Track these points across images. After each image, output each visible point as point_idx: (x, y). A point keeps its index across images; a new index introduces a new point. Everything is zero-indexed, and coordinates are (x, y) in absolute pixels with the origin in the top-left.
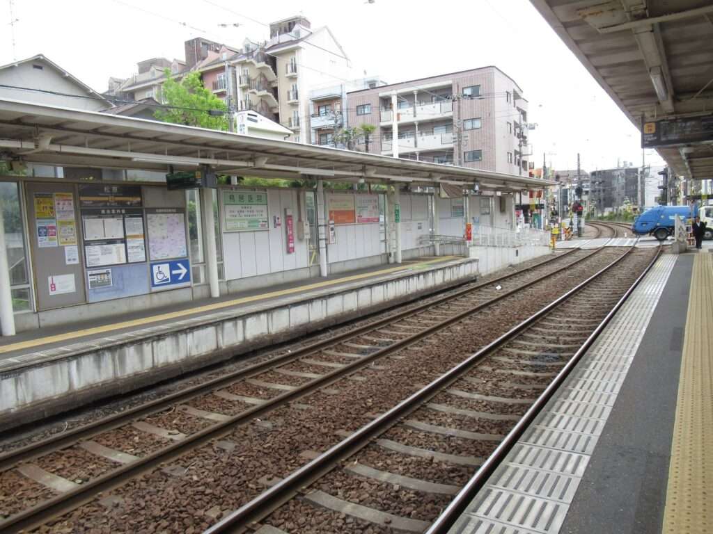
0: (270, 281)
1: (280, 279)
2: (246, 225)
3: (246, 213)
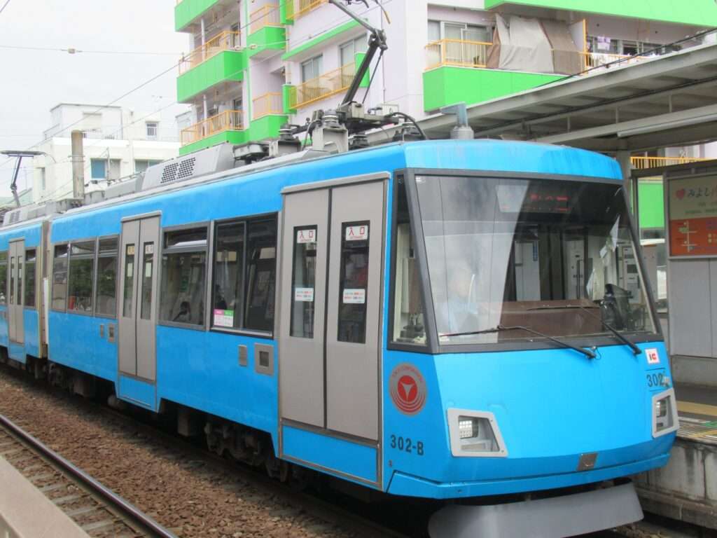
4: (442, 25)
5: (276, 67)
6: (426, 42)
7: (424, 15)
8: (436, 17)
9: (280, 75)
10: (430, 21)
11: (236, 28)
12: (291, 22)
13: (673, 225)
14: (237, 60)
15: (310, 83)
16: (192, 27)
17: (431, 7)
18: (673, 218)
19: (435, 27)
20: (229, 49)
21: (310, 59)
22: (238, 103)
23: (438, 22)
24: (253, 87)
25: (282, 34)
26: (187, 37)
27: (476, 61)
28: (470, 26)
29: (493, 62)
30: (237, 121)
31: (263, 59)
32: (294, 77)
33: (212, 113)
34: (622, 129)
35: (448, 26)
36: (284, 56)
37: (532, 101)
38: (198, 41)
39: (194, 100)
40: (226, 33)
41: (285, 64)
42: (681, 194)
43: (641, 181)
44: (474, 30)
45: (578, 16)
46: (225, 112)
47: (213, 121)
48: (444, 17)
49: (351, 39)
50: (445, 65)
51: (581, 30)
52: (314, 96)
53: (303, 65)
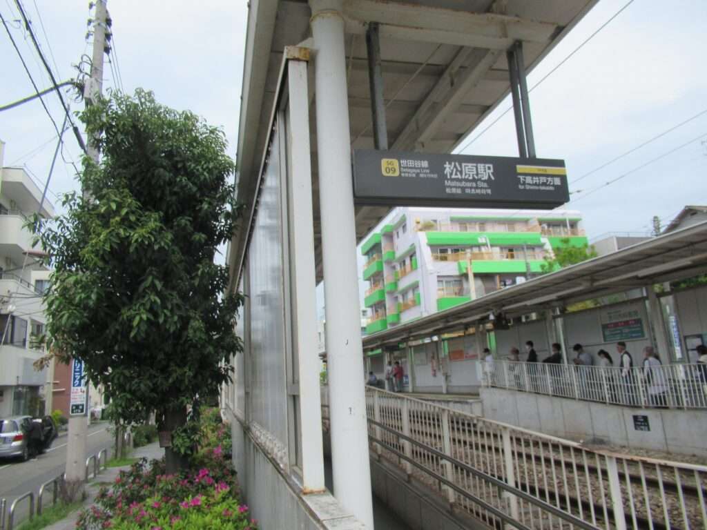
0: (427, 390)
4: (444, 282)
7: (436, 279)
8: (441, 279)
9: (396, 298)
10: (439, 281)
11: (383, 280)
12: (398, 280)
14: (382, 292)
15: (406, 302)
16: (369, 279)
17: (438, 276)
18: (450, 351)
19: (440, 283)
20: (382, 288)
22: (385, 308)
23: (442, 281)
24: (389, 302)
25: (396, 284)
26: (368, 282)
27: (456, 294)
28: (455, 281)
29: (461, 294)
31: (391, 293)
32: (401, 300)
33: (377, 311)
35: (447, 282)
36: (398, 292)
38: (371, 285)
39: (371, 307)
40: (380, 283)
41: (397, 295)
43: (445, 342)
45: (496, 274)
46: (380, 311)
47: (378, 315)
48: (444, 279)
49: (415, 287)
50: (446, 297)
51: (497, 279)
52: (406, 307)
53: (403, 296)
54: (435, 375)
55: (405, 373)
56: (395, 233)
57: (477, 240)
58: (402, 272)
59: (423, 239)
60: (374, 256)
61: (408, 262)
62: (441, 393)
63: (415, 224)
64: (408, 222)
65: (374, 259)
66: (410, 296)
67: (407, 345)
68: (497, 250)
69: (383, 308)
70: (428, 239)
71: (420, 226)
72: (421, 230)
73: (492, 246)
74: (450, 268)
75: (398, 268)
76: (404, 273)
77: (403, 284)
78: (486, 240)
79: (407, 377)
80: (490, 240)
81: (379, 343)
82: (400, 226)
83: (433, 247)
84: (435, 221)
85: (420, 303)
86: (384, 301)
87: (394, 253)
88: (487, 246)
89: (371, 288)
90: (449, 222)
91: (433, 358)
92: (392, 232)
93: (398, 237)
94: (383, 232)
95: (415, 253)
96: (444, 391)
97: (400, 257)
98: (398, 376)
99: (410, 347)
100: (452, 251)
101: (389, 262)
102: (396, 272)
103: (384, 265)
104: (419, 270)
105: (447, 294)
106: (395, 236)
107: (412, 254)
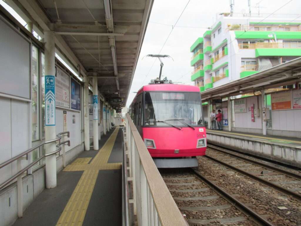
0: (246, 131)
1: (249, 131)
2: (239, 111)
3: (240, 107)
4: (245, 62)
5: (210, 73)
6: (241, 66)
7: (241, 60)
8: (243, 60)
9: (211, 75)
10: (242, 61)
11: (203, 65)
12: (213, 63)
13: (272, 104)
15: (217, 76)
16: (194, 65)
17: (242, 58)
18: (273, 102)
19: (243, 63)
20: (202, 70)
21: (217, 71)
22: (203, 81)
23: (244, 61)
24: (206, 77)
25: (211, 66)
26: (193, 67)
27: (253, 69)
28: (252, 62)
29: (257, 69)
30: (203, 84)
31: (208, 72)
32: (214, 75)
33: (198, 83)
34: (255, 86)
35: (247, 62)
36: (212, 70)
37: (237, 82)
38: (195, 68)
39: (195, 81)
40: (201, 67)
41: (212, 72)
42: (274, 98)
43: (267, 95)
44: (253, 62)
45: (280, 57)
46: (200, 83)
47: (198, 85)
48: (246, 60)
49: (225, 66)
50: (245, 71)
51: (281, 60)
52: (218, 79)
53: (216, 72)
54: (254, 121)
55: (225, 118)
56: (212, 35)
57: (267, 36)
58: (216, 59)
59: (233, 35)
60: (198, 51)
61: (221, 51)
62: (261, 135)
63: (227, 27)
64: (222, 26)
65: (197, 53)
66: (221, 72)
67: (228, 99)
68: (281, 41)
69: (202, 81)
70: (236, 35)
71: (230, 28)
72: (231, 30)
73: (277, 39)
74: (250, 53)
75: (213, 57)
76: (217, 59)
77: (216, 66)
78: (273, 35)
79: (227, 120)
80: (276, 35)
81: (209, 97)
82: (216, 30)
83: (239, 40)
84: (240, 25)
85: (228, 76)
86: (203, 77)
87: (211, 47)
88: (274, 39)
89: (195, 71)
90: (249, 25)
91: (253, 108)
92: (210, 35)
93: (214, 37)
94: (205, 35)
95: (226, 45)
96: (265, 133)
97: (216, 49)
98: (218, 119)
99: (231, 100)
100: (251, 42)
101: (207, 53)
102: (212, 59)
103: (204, 55)
104: (229, 55)
105: (246, 70)
106: (212, 38)
107: (224, 46)
